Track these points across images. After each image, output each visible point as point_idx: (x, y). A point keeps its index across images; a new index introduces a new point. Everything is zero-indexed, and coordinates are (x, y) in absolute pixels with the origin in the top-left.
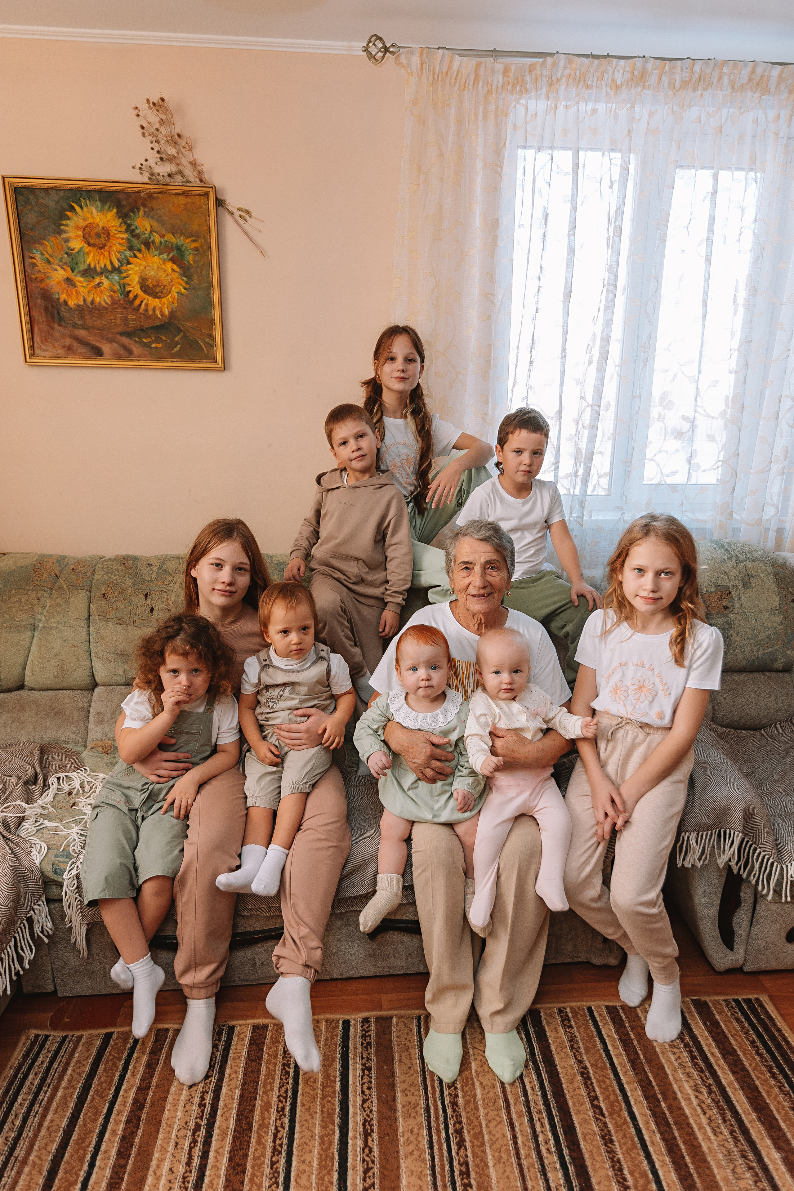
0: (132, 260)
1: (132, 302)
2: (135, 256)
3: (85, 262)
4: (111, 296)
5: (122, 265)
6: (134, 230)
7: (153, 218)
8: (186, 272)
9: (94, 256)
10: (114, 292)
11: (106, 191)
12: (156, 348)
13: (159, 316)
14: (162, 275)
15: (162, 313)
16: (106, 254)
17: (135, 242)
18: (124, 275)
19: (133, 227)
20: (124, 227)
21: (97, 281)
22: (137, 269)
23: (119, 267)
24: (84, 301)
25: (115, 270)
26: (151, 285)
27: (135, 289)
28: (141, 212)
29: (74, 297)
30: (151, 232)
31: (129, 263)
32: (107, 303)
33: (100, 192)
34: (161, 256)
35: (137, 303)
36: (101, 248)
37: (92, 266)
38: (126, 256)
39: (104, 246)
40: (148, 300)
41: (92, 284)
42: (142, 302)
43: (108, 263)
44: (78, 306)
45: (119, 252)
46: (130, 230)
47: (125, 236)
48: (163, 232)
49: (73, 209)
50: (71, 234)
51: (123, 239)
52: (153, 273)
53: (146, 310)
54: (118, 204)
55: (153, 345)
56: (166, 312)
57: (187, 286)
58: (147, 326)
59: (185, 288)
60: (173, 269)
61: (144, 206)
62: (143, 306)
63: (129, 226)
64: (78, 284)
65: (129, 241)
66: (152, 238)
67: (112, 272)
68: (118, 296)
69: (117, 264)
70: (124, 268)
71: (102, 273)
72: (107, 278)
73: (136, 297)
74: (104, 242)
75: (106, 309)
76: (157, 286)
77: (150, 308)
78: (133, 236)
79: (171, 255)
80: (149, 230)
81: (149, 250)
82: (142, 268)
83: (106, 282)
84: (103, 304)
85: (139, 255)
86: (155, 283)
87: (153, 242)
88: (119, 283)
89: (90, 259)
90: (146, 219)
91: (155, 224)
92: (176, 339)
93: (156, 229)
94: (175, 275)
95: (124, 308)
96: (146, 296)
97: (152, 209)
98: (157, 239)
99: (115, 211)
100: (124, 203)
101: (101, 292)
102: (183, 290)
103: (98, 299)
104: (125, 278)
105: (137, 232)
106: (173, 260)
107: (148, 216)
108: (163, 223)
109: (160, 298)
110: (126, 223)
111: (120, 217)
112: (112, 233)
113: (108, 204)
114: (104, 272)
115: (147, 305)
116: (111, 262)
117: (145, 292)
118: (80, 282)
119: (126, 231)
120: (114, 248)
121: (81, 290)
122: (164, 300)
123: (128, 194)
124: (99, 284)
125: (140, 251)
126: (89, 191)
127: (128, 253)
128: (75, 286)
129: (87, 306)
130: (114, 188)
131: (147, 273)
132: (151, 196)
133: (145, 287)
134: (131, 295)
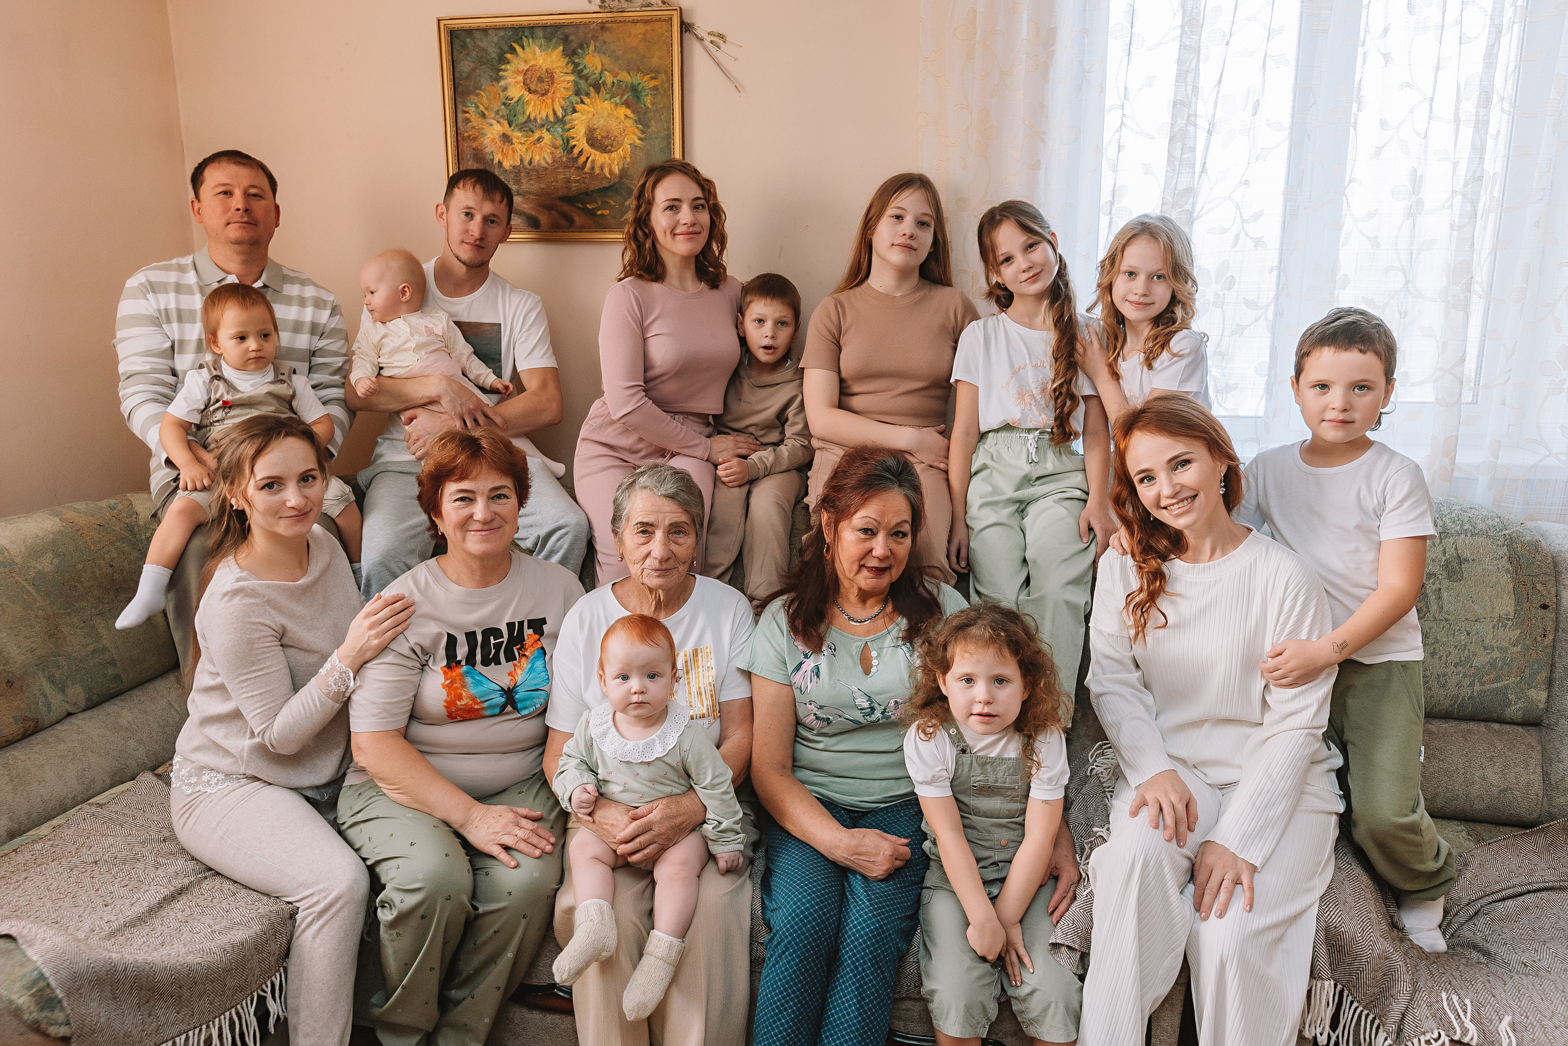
0: (579, 107)
1: (577, 159)
2: (582, 102)
3: (524, 113)
4: (552, 153)
5: (566, 114)
6: (582, 70)
7: (604, 53)
8: (642, 119)
9: (535, 105)
10: (556, 148)
11: (551, 26)
12: (602, 215)
13: (608, 175)
14: (613, 124)
15: (611, 172)
16: (549, 101)
17: (582, 82)
18: (568, 126)
19: (580, 68)
20: (571, 67)
21: (537, 135)
22: (584, 117)
23: (563, 117)
24: (522, 161)
25: (560, 121)
26: (599, 137)
27: (580, 142)
28: (592, 48)
29: (509, 157)
30: (602, 71)
31: (574, 111)
32: (547, 163)
33: (544, 27)
34: (613, 100)
35: (582, 159)
36: (543, 95)
37: (532, 117)
38: (571, 103)
39: (547, 91)
40: (595, 155)
41: (531, 139)
42: (588, 158)
43: (551, 113)
44: (514, 167)
45: (564, 99)
46: (578, 72)
47: (571, 78)
48: (617, 70)
49: (513, 50)
50: (510, 80)
51: (569, 82)
52: (602, 121)
53: (593, 168)
54: (565, 40)
55: (599, 212)
56: (616, 171)
57: (643, 136)
58: (592, 188)
59: (640, 139)
60: (626, 116)
61: (595, 38)
62: (589, 165)
63: (576, 65)
64: (515, 140)
65: (576, 83)
66: (603, 79)
67: (555, 123)
68: (559, 153)
69: (560, 113)
70: (568, 117)
71: (543, 126)
72: (548, 130)
73: (581, 152)
74: (547, 87)
75: (546, 169)
76: (607, 137)
77: (598, 165)
78: (581, 77)
79: (625, 97)
80: (599, 69)
81: (598, 93)
82: (590, 116)
83: (547, 137)
84: (543, 163)
85: (587, 100)
86: (604, 134)
87: (604, 83)
88: (562, 136)
89: (529, 109)
90: (596, 55)
91: (606, 61)
92: (627, 203)
93: (607, 67)
94: (629, 123)
95: (567, 167)
96: (593, 151)
97: (605, 42)
98: (609, 78)
99: (561, 48)
100: (572, 38)
101: (541, 149)
102: (638, 141)
103: (537, 158)
104: (569, 130)
105: (585, 72)
106: (627, 104)
107: (598, 52)
108: (617, 59)
109: (610, 152)
110: (573, 63)
111: (566, 56)
112: (556, 77)
113: (554, 40)
114: (546, 125)
115: (593, 162)
116: (555, 113)
117: (592, 146)
118: (518, 138)
119: (573, 73)
120: (558, 94)
121: (518, 147)
122: (614, 155)
123: (576, 26)
124: (539, 139)
125: (588, 95)
126: (532, 27)
127: (574, 99)
128: (512, 144)
129: (524, 167)
130: (561, 21)
131: (595, 122)
132: (603, 27)
133: (592, 141)
134: (576, 151)
